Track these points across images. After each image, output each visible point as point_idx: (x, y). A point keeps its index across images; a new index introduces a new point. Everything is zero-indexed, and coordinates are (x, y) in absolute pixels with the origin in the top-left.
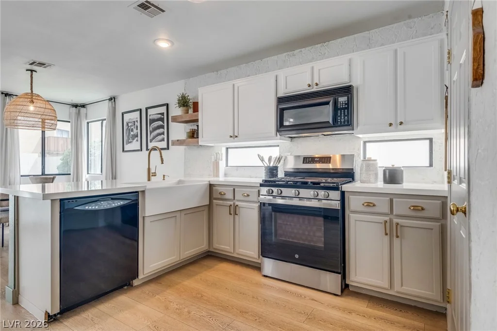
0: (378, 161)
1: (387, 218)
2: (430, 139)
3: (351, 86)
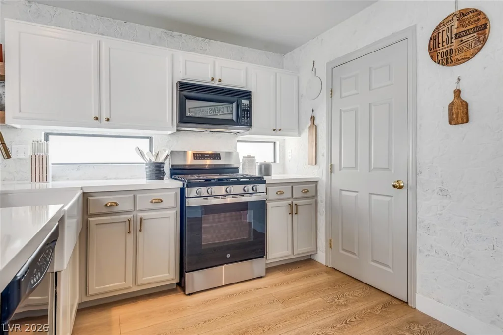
0: (256, 158)
1: (290, 202)
2: (274, 143)
3: (251, 92)
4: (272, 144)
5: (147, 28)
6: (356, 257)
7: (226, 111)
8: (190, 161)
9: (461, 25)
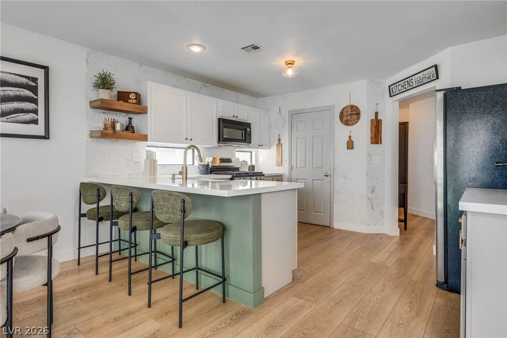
2: (251, 152)
3: (250, 124)
4: (250, 153)
5: (195, 81)
6: (305, 212)
7: (238, 134)
8: (218, 163)
9: (351, 111)
